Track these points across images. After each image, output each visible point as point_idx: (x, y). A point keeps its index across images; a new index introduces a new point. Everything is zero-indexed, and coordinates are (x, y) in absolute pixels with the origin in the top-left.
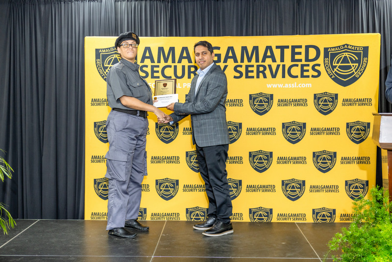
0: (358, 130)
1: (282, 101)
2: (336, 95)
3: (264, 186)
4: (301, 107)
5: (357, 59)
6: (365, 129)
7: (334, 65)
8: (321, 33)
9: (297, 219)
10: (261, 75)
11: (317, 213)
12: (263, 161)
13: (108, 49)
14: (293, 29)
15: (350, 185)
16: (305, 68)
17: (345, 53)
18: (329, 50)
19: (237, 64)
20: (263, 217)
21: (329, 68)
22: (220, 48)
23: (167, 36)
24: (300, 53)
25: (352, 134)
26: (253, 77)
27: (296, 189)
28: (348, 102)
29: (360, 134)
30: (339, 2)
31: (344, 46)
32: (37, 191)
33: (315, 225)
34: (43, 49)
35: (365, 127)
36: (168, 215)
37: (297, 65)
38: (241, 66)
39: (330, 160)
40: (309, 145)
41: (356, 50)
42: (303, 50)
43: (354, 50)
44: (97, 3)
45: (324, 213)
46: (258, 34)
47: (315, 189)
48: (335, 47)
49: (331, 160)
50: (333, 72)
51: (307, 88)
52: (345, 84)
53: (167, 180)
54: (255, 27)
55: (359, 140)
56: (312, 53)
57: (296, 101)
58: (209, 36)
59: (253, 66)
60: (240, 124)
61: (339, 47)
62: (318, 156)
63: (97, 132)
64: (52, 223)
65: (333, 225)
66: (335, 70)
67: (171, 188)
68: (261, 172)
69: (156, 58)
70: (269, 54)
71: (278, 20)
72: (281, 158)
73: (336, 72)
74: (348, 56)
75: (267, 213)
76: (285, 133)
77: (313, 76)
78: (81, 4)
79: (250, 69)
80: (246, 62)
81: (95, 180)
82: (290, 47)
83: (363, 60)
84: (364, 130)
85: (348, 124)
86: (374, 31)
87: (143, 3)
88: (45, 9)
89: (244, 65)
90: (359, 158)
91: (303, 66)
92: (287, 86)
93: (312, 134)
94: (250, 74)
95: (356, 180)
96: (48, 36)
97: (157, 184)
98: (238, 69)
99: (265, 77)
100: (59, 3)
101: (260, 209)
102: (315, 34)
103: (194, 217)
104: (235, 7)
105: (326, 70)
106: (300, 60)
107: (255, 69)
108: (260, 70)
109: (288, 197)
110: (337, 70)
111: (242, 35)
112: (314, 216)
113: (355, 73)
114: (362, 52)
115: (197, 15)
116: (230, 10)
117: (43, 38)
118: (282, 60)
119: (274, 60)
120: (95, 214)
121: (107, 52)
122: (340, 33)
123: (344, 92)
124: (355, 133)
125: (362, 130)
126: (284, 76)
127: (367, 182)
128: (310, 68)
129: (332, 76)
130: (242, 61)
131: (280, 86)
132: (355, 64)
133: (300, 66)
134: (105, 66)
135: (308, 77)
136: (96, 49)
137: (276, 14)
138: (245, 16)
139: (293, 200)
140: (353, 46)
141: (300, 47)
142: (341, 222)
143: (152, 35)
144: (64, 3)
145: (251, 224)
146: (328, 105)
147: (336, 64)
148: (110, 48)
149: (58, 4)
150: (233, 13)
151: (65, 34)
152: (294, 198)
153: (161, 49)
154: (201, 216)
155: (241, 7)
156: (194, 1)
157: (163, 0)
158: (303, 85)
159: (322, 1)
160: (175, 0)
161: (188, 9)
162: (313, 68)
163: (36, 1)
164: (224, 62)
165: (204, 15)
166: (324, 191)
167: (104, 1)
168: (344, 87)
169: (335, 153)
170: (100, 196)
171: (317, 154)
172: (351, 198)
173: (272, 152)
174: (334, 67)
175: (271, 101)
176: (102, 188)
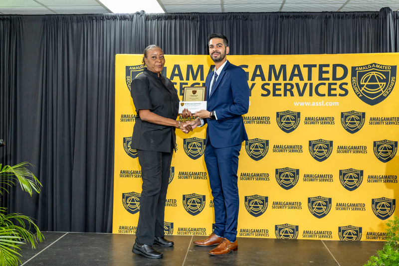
0: (385, 148)
1: (309, 119)
2: (364, 114)
3: (290, 203)
4: (328, 125)
5: (385, 78)
6: (393, 148)
7: (361, 83)
8: (348, 52)
9: (322, 237)
10: (288, 93)
11: (344, 231)
12: (290, 178)
13: (137, 66)
14: (321, 48)
15: (377, 203)
16: (333, 87)
17: (372, 72)
18: (357, 69)
19: (264, 82)
20: (289, 234)
21: (357, 86)
22: (248, 66)
23: (195, 54)
24: (327, 72)
25: (379, 152)
26: (280, 95)
27: (322, 207)
28: (375, 121)
29: (387, 152)
30: (367, 22)
31: (372, 65)
32: (66, 204)
33: (341, 243)
34: (75, 65)
35: (392, 146)
36: (195, 230)
37: (324, 84)
38: (268, 84)
39: (356, 178)
40: (336, 163)
41: (384, 69)
42: (330, 69)
43: (382, 69)
44: (128, 22)
45: (350, 231)
46: (286, 52)
47: (341, 206)
48: (363, 67)
49: (358, 178)
50: (361, 91)
51: (334, 106)
52: (372, 103)
53: (194, 195)
54: (282, 45)
55: (386, 159)
56: (340, 72)
57: (323, 119)
58: (237, 54)
59: (280, 84)
60: (267, 142)
61: (367, 66)
62: (345, 174)
63: (126, 148)
64: (81, 236)
65: (359, 243)
66: (363, 89)
67: (198, 203)
68: (287, 189)
69: (184, 76)
70: (296, 72)
71: (305, 39)
72: (308, 176)
73: (363, 91)
74: (375, 75)
75: (293, 230)
76: (312, 151)
77: (340, 95)
78: (112, 22)
79: (277, 87)
80: (273, 81)
81: (123, 194)
82: (318, 66)
83: (391, 79)
84: (391, 149)
85: (375, 143)
87: (173, 22)
88: (77, 26)
89: (271, 83)
90: (386, 177)
91: (330, 85)
92: (314, 104)
93: (338, 152)
94: (277, 92)
95: (383, 199)
96: (80, 53)
97: (184, 199)
98: (266, 87)
99: (292, 95)
101: (286, 225)
102: (343, 52)
104: (263, 27)
105: (354, 89)
106: (328, 79)
107: (282, 87)
108: (288, 88)
109: (314, 215)
110: (365, 88)
111: (269, 53)
112: (341, 233)
113: (383, 92)
114: (390, 71)
116: (258, 29)
117: (75, 55)
118: (310, 78)
119: (302, 79)
120: (123, 228)
121: (137, 69)
122: (368, 52)
123: (371, 111)
124: (382, 152)
125: (389, 149)
126: (311, 95)
127: (394, 201)
128: (337, 87)
129: (359, 94)
130: (270, 79)
131: (308, 104)
132: (383, 83)
133: (327, 85)
135: (335, 95)
136: (127, 67)
137: (303, 33)
138: (273, 35)
139: (319, 217)
140: (380, 65)
141: (328, 66)
142: (368, 240)
143: (181, 53)
144: (96, 21)
145: (277, 241)
146: (355, 123)
147: (363, 83)
148: (140, 66)
149: (90, 22)
150: (261, 32)
151: (96, 51)
152: (320, 215)
153: (190, 67)
155: (269, 26)
156: (223, 20)
157: (192, 19)
158: (331, 104)
159: (350, 21)
160: (204, 20)
161: (217, 28)
162: (341, 87)
163: (69, 20)
164: (251, 80)
165: (233, 34)
166: (351, 209)
167: (134, 19)
168: (372, 105)
169: (362, 172)
170: (128, 210)
171: (344, 172)
172: (378, 216)
173: (298, 170)
174: (361, 86)
175: (299, 119)
176: (130, 202)
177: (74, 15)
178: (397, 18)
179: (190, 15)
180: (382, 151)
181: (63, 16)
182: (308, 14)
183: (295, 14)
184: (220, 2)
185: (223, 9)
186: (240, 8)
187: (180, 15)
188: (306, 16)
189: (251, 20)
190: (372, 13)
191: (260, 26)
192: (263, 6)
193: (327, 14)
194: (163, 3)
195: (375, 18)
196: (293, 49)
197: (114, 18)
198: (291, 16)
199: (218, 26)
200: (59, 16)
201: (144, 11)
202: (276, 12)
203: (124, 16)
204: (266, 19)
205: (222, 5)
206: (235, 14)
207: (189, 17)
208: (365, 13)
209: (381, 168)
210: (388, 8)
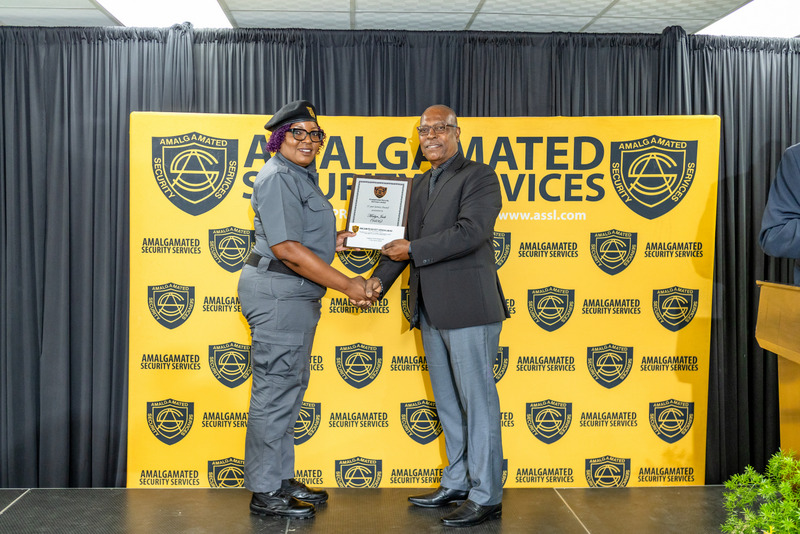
0: (675, 303)
1: (528, 246)
2: (634, 236)
4: (565, 259)
5: (675, 165)
6: (689, 302)
7: (630, 176)
8: (602, 113)
9: (555, 480)
11: (595, 467)
13: (177, 137)
14: (549, 105)
15: (659, 412)
16: (574, 182)
17: (651, 154)
18: (621, 146)
21: (621, 181)
22: (405, 139)
24: (564, 153)
25: (663, 311)
27: (554, 421)
28: (657, 249)
29: (679, 311)
30: (638, 55)
31: (650, 138)
33: (592, 495)
34: (44, 134)
35: (688, 298)
36: (300, 474)
37: (558, 176)
39: (620, 363)
40: (581, 333)
41: (674, 148)
42: (570, 147)
43: (670, 148)
44: (156, 44)
45: (608, 466)
46: (480, 112)
48: (632, 142)
49: (623, 362)
50: (629, 191)
51: (577, 220)
52: (651, 214)
54: (474, 99)
55: (676, 324)
56: (588, 153)
57: (555, 246)
58: (383, 114)
61: (641, 140)
62: (597, 356)
63: (154, 307)
65: (624, 492)
66: (633, 186)
67: (305, 419)
70: (503, 153)
71: (519, 86)
72: (526, 360)
73: (633, 191)
74: (657, 159)
76: (533, 310)
77: (589, 198)
78: (124, 46)
81: (149, 404)
82: (545, 140)
83: (687, 168)
84: (685, 305)
85: (655, 292)
86: (704, 111)
87: (251, 46)
88: (48, 53)
90: (676, 360)
91: (569, 178)
92: (537, 216)
93: (585, 312)
95: (671, 402)
96: (54, 109)
100: (78, 42)
102: (592, 114)
103: (352, 478)
104: (435, 60)
105: (615, 187)
106: (565, 167)
109: (539, 437)
110: (636, 185)
112: (589, 472)
113: (672, 193)
114: (685, 151)
115: (360, 73)
116: (426, 63)
117: (44, 113)
118: (529, 165)
119: (513, 166)
120: (149, 473)
121: (177, 144)
122: (641, 115)
123: (649, 230)
124: (669, 311)
125: (682, 305)
126: (531, 198)
127: (692, 405)
128: (583, 182)
129: (626, 197)
131: (525, 216)
132: (671, 176)
133: (563, 178)
134: (172, 171)
135: (579, 199)
136: (154, 139)
137: (515, 75)
138: (456, 75)
139: (549, 441)
140: (667, 140)
141: (565, 140)
142: (641, 484)
143: (268, 112)
144: (89, 42)
146: (618, 254)
147: (634, 175)
148: (182, 137)
149: (75, 43)
150: (432, 70)
151: (89, 104)
152: (549, 438)
154: (366, 475)
155: (448, 59)
156: (353, 46)
157: (291, 42)
158: (570, 216)
159: (605, 52)
160: (315, 43)
161: (341, 61)
162: (590, 183)
163: (30, 38)
164: (413, 168)
165: (373, 74)
166: (609, 424)
167: (170, 40)
168: (650, 219)
169: (630, 350)
170: (159, 437)
171: (596, 351)
172: (662, 436)
173: (508, 348)
174: (630, 181)
175: (507, 246)
176: (164, 421)
177: (40, 28)
178: (694, 49)
179: (286, 33)
180: (669, 308)
181: (15, 30)
182: (525, 36)
183: (499, 36)
184: (348, 8)
185: (352, 24)
186: (388, 21)
187: (266, 33)
188: (520, 41)
189: (411, 47)
190: (647, 37)
191: (429, 57)
192: (435, 19)
193: (561, 36)
194: (231, 6)
195: (654, 47)
196: (494, 107)
197: (127, 36)
198: (490, 40)
199: (344, 59)
200: (8, 30)
201: (189, 24)
202: (460, 32)
203: (147, 32)
204: (441, 44)
205: (353, 13)
206: (377, 34)
207: (285, 38)
208: (635, 37)
209: (668, 343)
210: (679, 28)
